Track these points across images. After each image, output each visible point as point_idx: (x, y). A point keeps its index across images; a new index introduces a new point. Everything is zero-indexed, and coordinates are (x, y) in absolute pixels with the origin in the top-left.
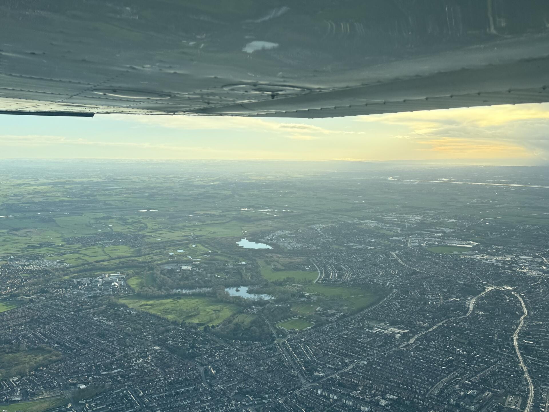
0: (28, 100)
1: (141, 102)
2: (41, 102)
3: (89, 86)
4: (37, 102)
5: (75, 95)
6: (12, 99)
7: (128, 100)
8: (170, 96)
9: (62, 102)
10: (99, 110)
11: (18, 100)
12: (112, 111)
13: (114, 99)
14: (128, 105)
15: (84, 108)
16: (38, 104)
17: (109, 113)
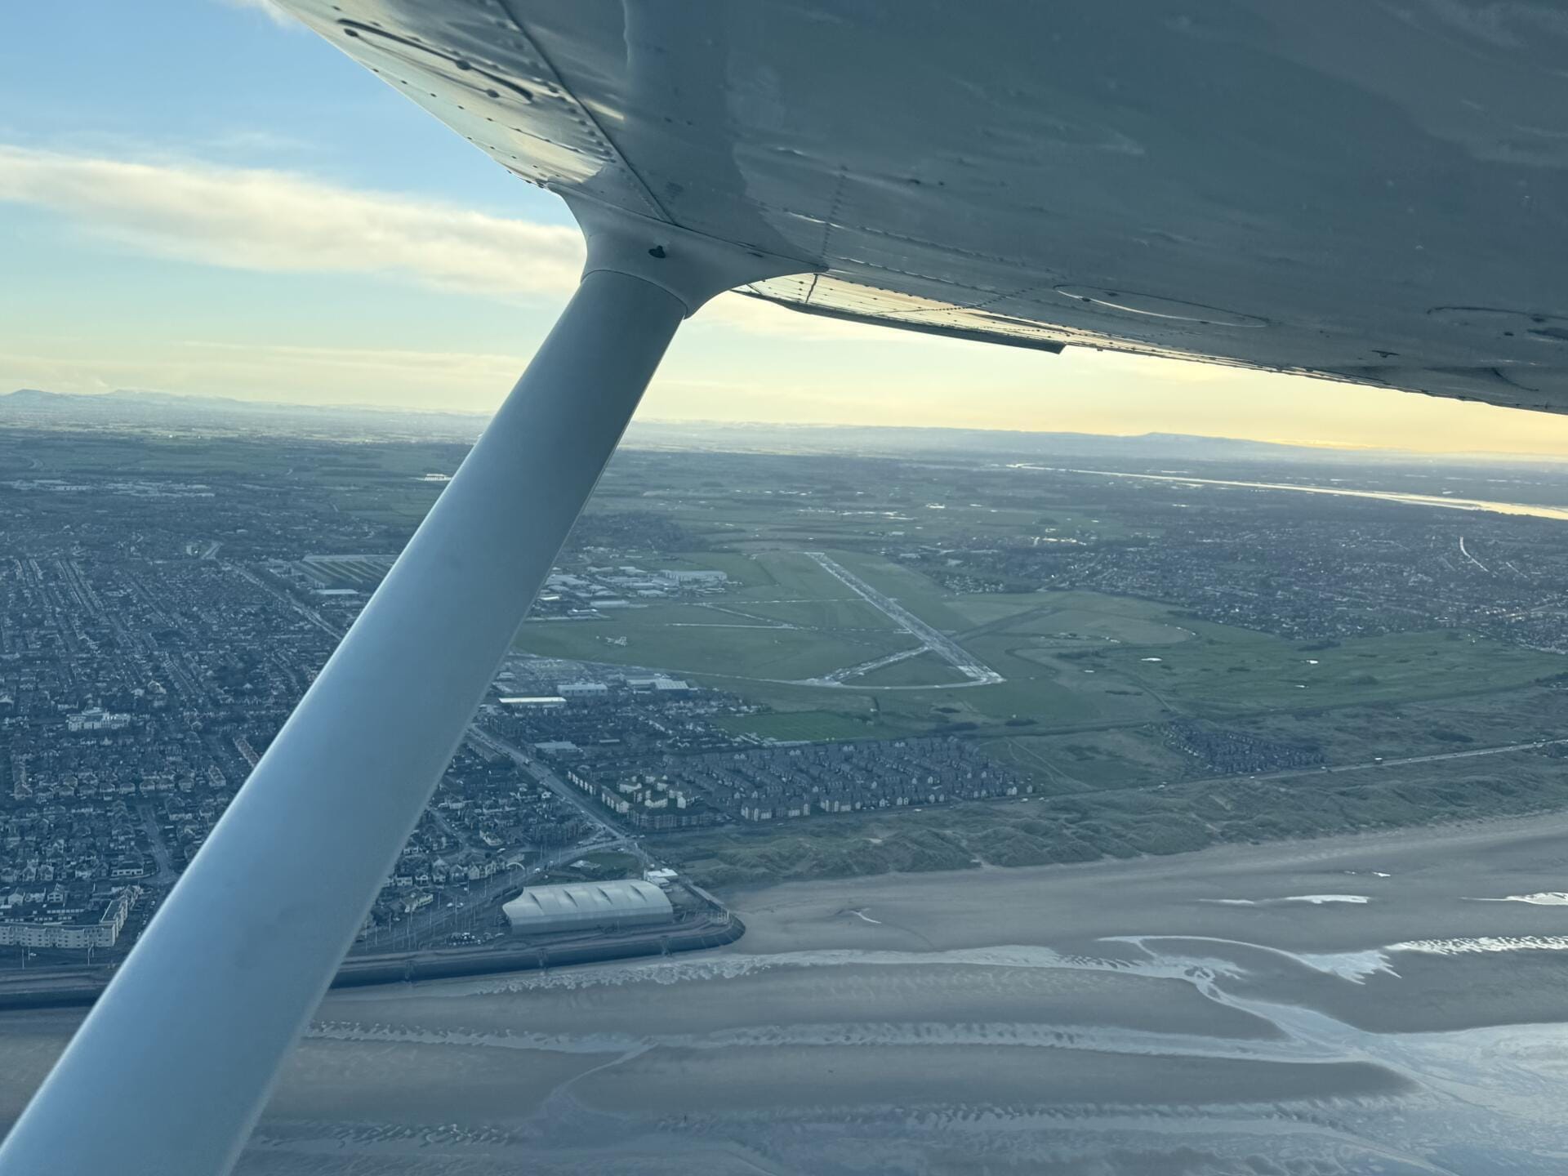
0: (898, 295)
1: (1183, 329)
2: (928, 301)
3: (1049, 276)
4: (918, 302)
5: (1011, 295)
6: (863, 287)
7: (1147, 321)
8: (1267, 320)
9: (979, 307)
10: (1071, 339)
11: (877, 290)
12: (1108, 345)
13: (1111, 315)
14: (1148, 335)
15: (1036, 329)
16: (923, 307)
17: (1100, 349)
